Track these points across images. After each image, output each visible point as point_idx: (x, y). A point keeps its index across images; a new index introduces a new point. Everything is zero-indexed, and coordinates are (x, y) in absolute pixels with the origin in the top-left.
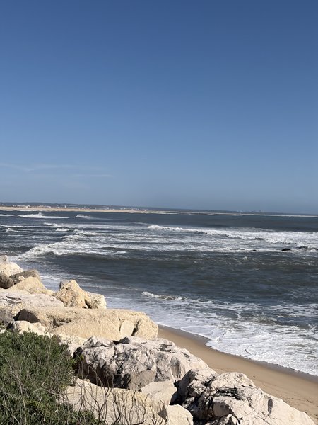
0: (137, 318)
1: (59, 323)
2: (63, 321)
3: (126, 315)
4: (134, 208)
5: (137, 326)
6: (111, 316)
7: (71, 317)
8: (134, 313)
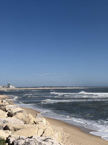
0: (45, 128)
1: (16, 130)
2: (18, 129)
3: (42, 127)
6: (35, 127)
7: (21, 128)
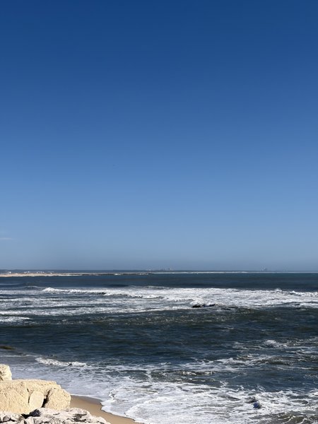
0: (47, 388)
3: (35, 385)
4: (39, 271)
5: (47, 396)
6: (19, 387)
8: (44, 382)
